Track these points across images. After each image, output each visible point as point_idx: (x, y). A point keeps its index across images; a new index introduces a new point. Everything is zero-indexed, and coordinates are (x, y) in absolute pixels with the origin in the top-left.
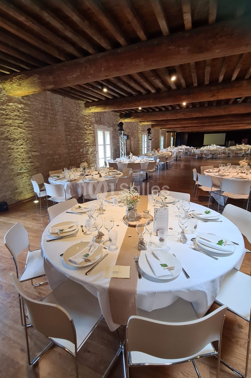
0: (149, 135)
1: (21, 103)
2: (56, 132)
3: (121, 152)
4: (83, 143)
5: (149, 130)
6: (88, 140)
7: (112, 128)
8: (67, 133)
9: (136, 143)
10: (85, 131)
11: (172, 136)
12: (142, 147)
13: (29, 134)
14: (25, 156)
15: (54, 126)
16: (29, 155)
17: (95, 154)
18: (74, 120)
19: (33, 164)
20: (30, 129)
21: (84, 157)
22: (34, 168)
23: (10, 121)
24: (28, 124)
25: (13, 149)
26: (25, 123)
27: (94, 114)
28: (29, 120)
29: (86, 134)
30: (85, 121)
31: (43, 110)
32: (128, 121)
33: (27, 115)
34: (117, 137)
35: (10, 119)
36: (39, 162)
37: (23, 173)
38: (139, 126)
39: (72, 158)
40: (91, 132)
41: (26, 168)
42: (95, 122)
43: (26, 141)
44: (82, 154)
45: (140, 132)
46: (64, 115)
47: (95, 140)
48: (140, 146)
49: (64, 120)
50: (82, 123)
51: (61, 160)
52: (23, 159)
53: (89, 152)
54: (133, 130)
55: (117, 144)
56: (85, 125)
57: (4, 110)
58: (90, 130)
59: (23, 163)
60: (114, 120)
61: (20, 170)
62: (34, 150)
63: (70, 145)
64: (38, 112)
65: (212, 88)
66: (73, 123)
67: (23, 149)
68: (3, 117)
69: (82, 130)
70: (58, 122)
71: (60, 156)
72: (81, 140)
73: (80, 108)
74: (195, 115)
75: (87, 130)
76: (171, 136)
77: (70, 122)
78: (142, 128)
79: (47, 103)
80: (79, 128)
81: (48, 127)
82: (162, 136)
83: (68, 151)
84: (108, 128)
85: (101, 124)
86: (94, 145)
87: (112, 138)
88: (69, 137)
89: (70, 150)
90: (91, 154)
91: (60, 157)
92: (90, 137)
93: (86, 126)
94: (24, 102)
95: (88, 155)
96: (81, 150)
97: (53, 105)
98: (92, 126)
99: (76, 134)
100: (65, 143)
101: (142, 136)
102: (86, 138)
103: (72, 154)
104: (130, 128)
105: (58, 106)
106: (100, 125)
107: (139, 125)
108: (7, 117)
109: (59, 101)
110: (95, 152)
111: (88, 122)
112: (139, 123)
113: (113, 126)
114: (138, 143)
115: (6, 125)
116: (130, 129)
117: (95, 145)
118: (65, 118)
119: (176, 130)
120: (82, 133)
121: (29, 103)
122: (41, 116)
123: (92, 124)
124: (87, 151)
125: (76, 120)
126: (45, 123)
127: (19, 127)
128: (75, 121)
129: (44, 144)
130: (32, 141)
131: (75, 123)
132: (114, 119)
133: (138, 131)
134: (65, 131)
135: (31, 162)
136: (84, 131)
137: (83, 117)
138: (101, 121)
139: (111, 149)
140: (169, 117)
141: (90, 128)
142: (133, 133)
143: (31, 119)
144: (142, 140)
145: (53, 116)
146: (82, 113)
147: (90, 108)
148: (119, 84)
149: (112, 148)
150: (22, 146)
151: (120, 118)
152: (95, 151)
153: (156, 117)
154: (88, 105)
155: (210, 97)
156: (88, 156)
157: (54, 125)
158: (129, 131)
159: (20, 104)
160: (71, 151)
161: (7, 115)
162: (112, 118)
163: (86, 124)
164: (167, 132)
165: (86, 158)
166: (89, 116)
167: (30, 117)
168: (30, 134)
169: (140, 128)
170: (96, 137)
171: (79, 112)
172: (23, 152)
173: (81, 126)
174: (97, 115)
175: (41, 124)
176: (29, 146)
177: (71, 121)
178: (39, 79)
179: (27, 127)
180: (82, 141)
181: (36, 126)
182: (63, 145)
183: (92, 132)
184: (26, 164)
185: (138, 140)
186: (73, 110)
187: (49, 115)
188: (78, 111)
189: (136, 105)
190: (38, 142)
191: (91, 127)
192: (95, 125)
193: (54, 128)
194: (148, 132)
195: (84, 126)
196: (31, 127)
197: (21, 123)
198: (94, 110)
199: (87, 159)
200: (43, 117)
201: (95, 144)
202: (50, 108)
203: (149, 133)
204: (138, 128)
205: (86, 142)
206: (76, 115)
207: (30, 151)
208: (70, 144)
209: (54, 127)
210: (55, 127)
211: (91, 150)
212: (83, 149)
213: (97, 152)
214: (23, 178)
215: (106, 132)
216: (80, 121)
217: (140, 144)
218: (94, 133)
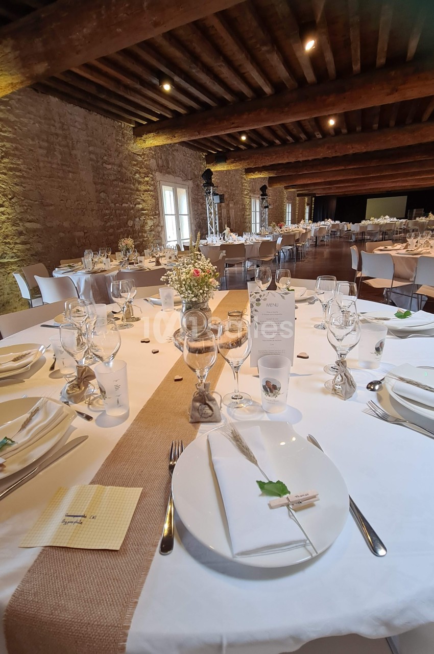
0: (264, 198)
2: (76, 185)
3: (211, 229)
4: (133, 208)
5: (263, 189)
6: (144, 204)
7: (191, 182)
8: (99, 187)
10: (137, 185)
11: (308, 204)
12: (250, 222)
13: (15, 184)
14: (9, 229)
15: (69, 172)
16: (21, 228)
17: (159, 232)
18: (111, 160)
19: (28, 246)
20: (17, 173)
21: (136, 238)
22: (32, 255)
24: (12, 164)
26: (6, 160)
27: (153, 153)
28: (14, 155)
29: (138, 190)
30: (135, 165)
31: (44, 137)
32: (222, 169)
33: (8, 145)
34: (201, 200)
36: (42, 244)
37: (8, 263)
40: (149, 187)
41: (13, 255)
42: (156, 167)
43: (10, 199)
44: (131, 230)
45: (246, 193)
46: (91, 149)
47: (158, 204)
48: (247, 220)
49: (91, 160)
50: (130, 168)
51: (89, 240)
52: (7, 236)
53: (147, 228)
54: (234, 188)
55: (201, 214)
56: (135, 173)
58: (147, 184)
59: (6, 243)
60: (195, 166)
61: (2, 257)
62: (30, 218)
63: (107, 212)
64: (33, 140)
65: (393, 73)
66: (109, 167)
67: (4, 214)
69: (130, 184)
70: (77, 163)
71: (85, 233)
72: (129, 203)
73: (123, 138)
74: (352, 148)
75: (140, 183)
76: (306, 204)
77: (105, 165)
78: (249, 187)
79: (53, 122)
80: (123, 178)
81: (58, 173)
82: (289, 203)
83: (102, 224)
84: (184, 183)
85: (169, 173)
86: (156, 215)
87: (192, 201)
88: (102, 195)
89: (106, 222)
90: (151, 231)
91: (86, 235)
92: (146, 196)
93: (137, 176)
95: (145, 232)
96: (130, 223)
97: (65, 127)
98: (151, 176)
99: (118, 189)
100: (96, 208)
101: (250, 202)
102: (139, 200)
103: (111, 231)
104: (227, 184)
105: (76, 130)
106: (167, 175)
107: (245, 180)
109: (78, 119)
110: (159, 229)
111: (141, 168)
112: (245, 176)
113: (194, 178)
114: (244, 215)
116: (227, 186)
117: (159, 213)
118: (93, 156)
119: (314, 192)
120: (131, 189)
121: (12, 118)
122: (40, 147)
123: (149, 171)
124: (143, 226)
125: (117, 162)
126: (50, 163)
128: (113, 164)
129: (52, 208)
130: (23, 198)
131: (115, 168)
132: (194, 164)
133: (242, 191)
134: (95, 183)
135: (23, 243)
136: (134, 185)
137: (132, 156)
138: (169, 168)
139: (191, 224)
140: (301, 155)
141: (146, 179)
142: (234, 195)
143: (17, 152)
144: (250, 209)
145: (66, 150)
146: (129, 148)
147: (144, 136)
148: (194, 71)
149: (192, 221)
151: (207, 163)
152: (159, 226)
153: (274, 157)
154: (139, 132)
155: (388, 95)
156: (145, 235)
157: (69, 169)
158: (225, 189)
160: (108, 224)
162: (190, 162)
163: (138, 172)
164: (298, 196)
165: (140, 238)
166: (144, 154)
167: (16, 149)
168: (18, 185)
169: (246, 185)
170: (159, 198)
171: (121, 146)
172: (5, 222)
173: (128, 174)
174: (159, 154)
175: (41, 164)
176: (18, 209)
177: (105, 162)
178: (15, 48)
179: (11, 169)
180: (131, 206)
181: (31, 169)
182: (92, 210)
183: (151, 188)
184: (13, 246)
185: (244, 209)
186: (109, 141)
187: (58, 147)
188: (120, 144)
189: (233, 123)
190: (37, 203)
191: (148, 177)
192: (157, 174)
194: (261, 193)
195: (135, 175)
196: (20, 171)
198: (153, 141)
199: (143, 241)
200: (44, 151)
201: (157, 212)
202: (60, 132)
203: (264, 194)
204: (242, 186)
205: (140, 206)
206: (116, 150)
207: (21, 220)
208: (107, 209)
209: (71, 174)
210: (73, 173)
211: (150, 223)
212: (134, 220)
213: (163, 227)
214: (9, 273)
215: (179, 190)
216: (125, 163)
217: (248, 217)
218: (155, 190)
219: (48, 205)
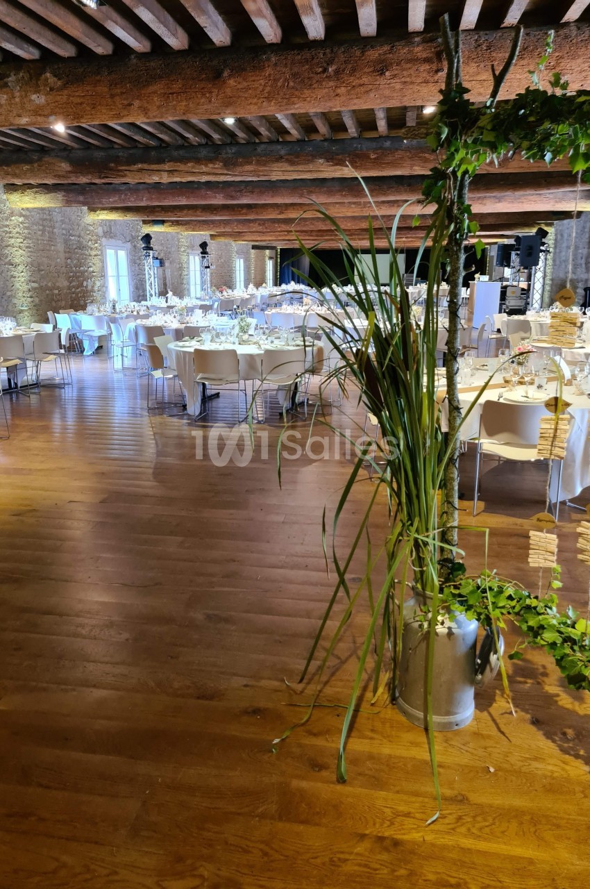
0: (205, 257)
1: (21, 215)
3: (150, 291)
4: (87, 271)
5: (204, 246)
6: (94, 267)
7: (129, 244)
8: (68, 255)
9: (176, 273)
11: (271, 258)
12: (188, 284)
14: (25, 287)
15: (52, 245)
16: (29, 287)
17: (104, 292)
18: (74, 232)
19: (32, 299)
21: (89, 297)
22: (34, 306)
23: (12, 241)
25: (15, 277)
26: (25, 242)
28: (28, 238)
29: (90, 255)
30: (88, 234)
31: (41, 223)
32: (159, 230)
33: (26, 231)
34: (138, 261)
35: (12, 237)
36: (39, 298)
38: (181, 237)
39: (74, 295)
40: (97, 252)
41: (26, 305)
42: (102, 233)
43: (26, 268)
44: (86, 289)
45: (182, 249)
46: (63, 225)
47: (104, 266)
48: (185, 282)
49: (63, 234)
50: (85, 237)
51: (61, 297)
52: (24, 293)
53: (96, 288)
54: (169, 246)
55: (138, 275)
57: (8, 226)
58: (97, 249)
59: (24, 297)
60: (132, 228)
61: (22, 306)
62: (34, 279)
63: (71, 274)
66: (73, 238)
67: (23, 277)
68: (8, 235)
69: (85, 250)
70: (56, 239)
73: (81, 212)
75: (91, 249)
76: (267, 258)
77: (70, 237)
78: (187, 242)
80: (81, 247)
82: (240, 258)
83: (68, 284)
84: (124, 245)
85: (111, 237)
86: (102, 277)
87: (130, 262)
88: (69, 261)
89: (70, 283)
90: (99, 291)
92: (95, 260)
93: (90, 243)
94: (24, 213)
95: (95, 292)
96: (85, 284)
98: (99, 242)
99: (78, 255)
100: (65, 271)
101: (188, 259)
102: (91, 263)
103: (73, 290)
107: (183, 235)
108: (11, 235)
110: (104, 289)
111: (92, 236)
113: (132, 239)
114: (181, 275)
115: (9, 246)
116: (162, 244)
117: (104, 276)
118: (64, 232)
120: (86, 255)
123: (99, 237)
124: (93, 287)
125: (77, 234)
127: (20, 247)
129: (43, 272)
131: (76, 238)
132: (131, 226)
133: (179, 248)
134: (65, 252)
135: (31, 297)
136: (87, 250)
137: (86, 227)
138: (111, 233)
139: (129, 285)
141: (96, 245)
142: (170, 253)
144: (188, 268)
145: (51, 229)
146: (85, 221)
149: (130, 282)
150: (23, 274)
151: (143, 224)
152: (104, 286)
156: (95, 294)
158: (161, 248)
159: (20, 217)
160: (72, 284)
161: (10, 232)
162: (128, 225)
163: (90, 240)
164: (253, 249)
166: (94, 224)
167: (29, 233)
168: (29, 258)
169: (182, 241)
170: (105, 261)
171: (80, 219)
172: (23, 283)
173: (84, 243)
175: (39, 242)
176: (29, 273)
177: (71, 234)
179: (27, 247)
180: (86, 268)
181: (35, 247)
182: (63, 274)
183: (99, 253)
184: (26, 299)
185: (181, 269)
186: (73, 218)
187: (47, 228)
191: (97, 243)
192: (104, 239)
193: (53, 248)
194: (201, 250)
196: (30, 248)
197: (22, 243)
200: (41, 233)
201: (103, 273)
202: (48, 217)
203: (204, 252)
204: (179, 242)
205: (92, 269)
206: (77, 224)
207: (30, 281)
211: (98, 284)
212: (87, 281)
213: (107, 287)
215: (119, 252)
216: (82, 234)
217: (185, 277)
218: (102, 254)
219: (42, 271)
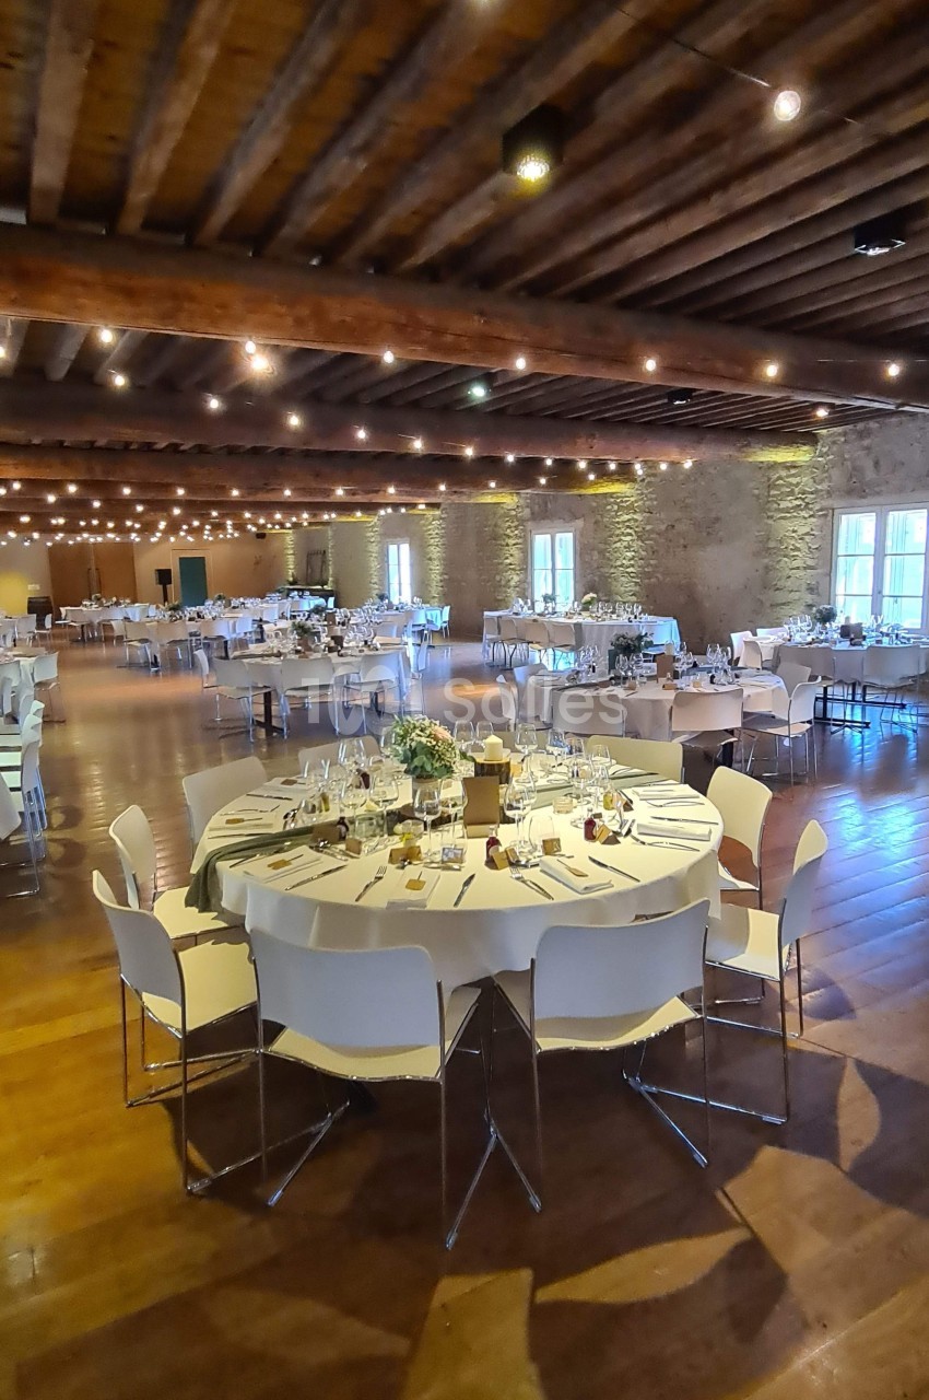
4: (499, 564)
29: (507, 545)
42: (529, 518)
47: (527, 558)
49: (476, 527)
53: (512, 583)
58: (517, 537)
62: (446, 572)
63: (481, 567)
66: (487, 529)
69: (501, 540)
72: (498, 558)
75: (509, 537)
80: (495, 537)
88: (481, 554)
89: (481, 575)
96: (498, 578)
103: (483, 584)
106: (542, 522)
110: (524, 585)
111: (513, 522)
113: (589, 514)
118: (478, 523)
120: (501, 545)
124: (508, 581)
125: (494, 523)
129: (454, 565)
136: (504, 540)
137: (506, 513)
138: (547, 512)
141: (516, 532)
146: (506, 506)
152: (525, 582)
156: (509, 590)
163: (510, 527)
165: (502, 593)
166: (518, 507)
170: (529, 551)
173: (501, 531)
174: (534, 501)
177: (485, 526)
180: (499, 561)
183: (520, 541)
191: (518, 530)
192: (530, 523)
196: (445, 545)
199: (505, 596)
201: (525, 567)
205: (508, 561)
216: (499, 523)
218: (526, 542)
